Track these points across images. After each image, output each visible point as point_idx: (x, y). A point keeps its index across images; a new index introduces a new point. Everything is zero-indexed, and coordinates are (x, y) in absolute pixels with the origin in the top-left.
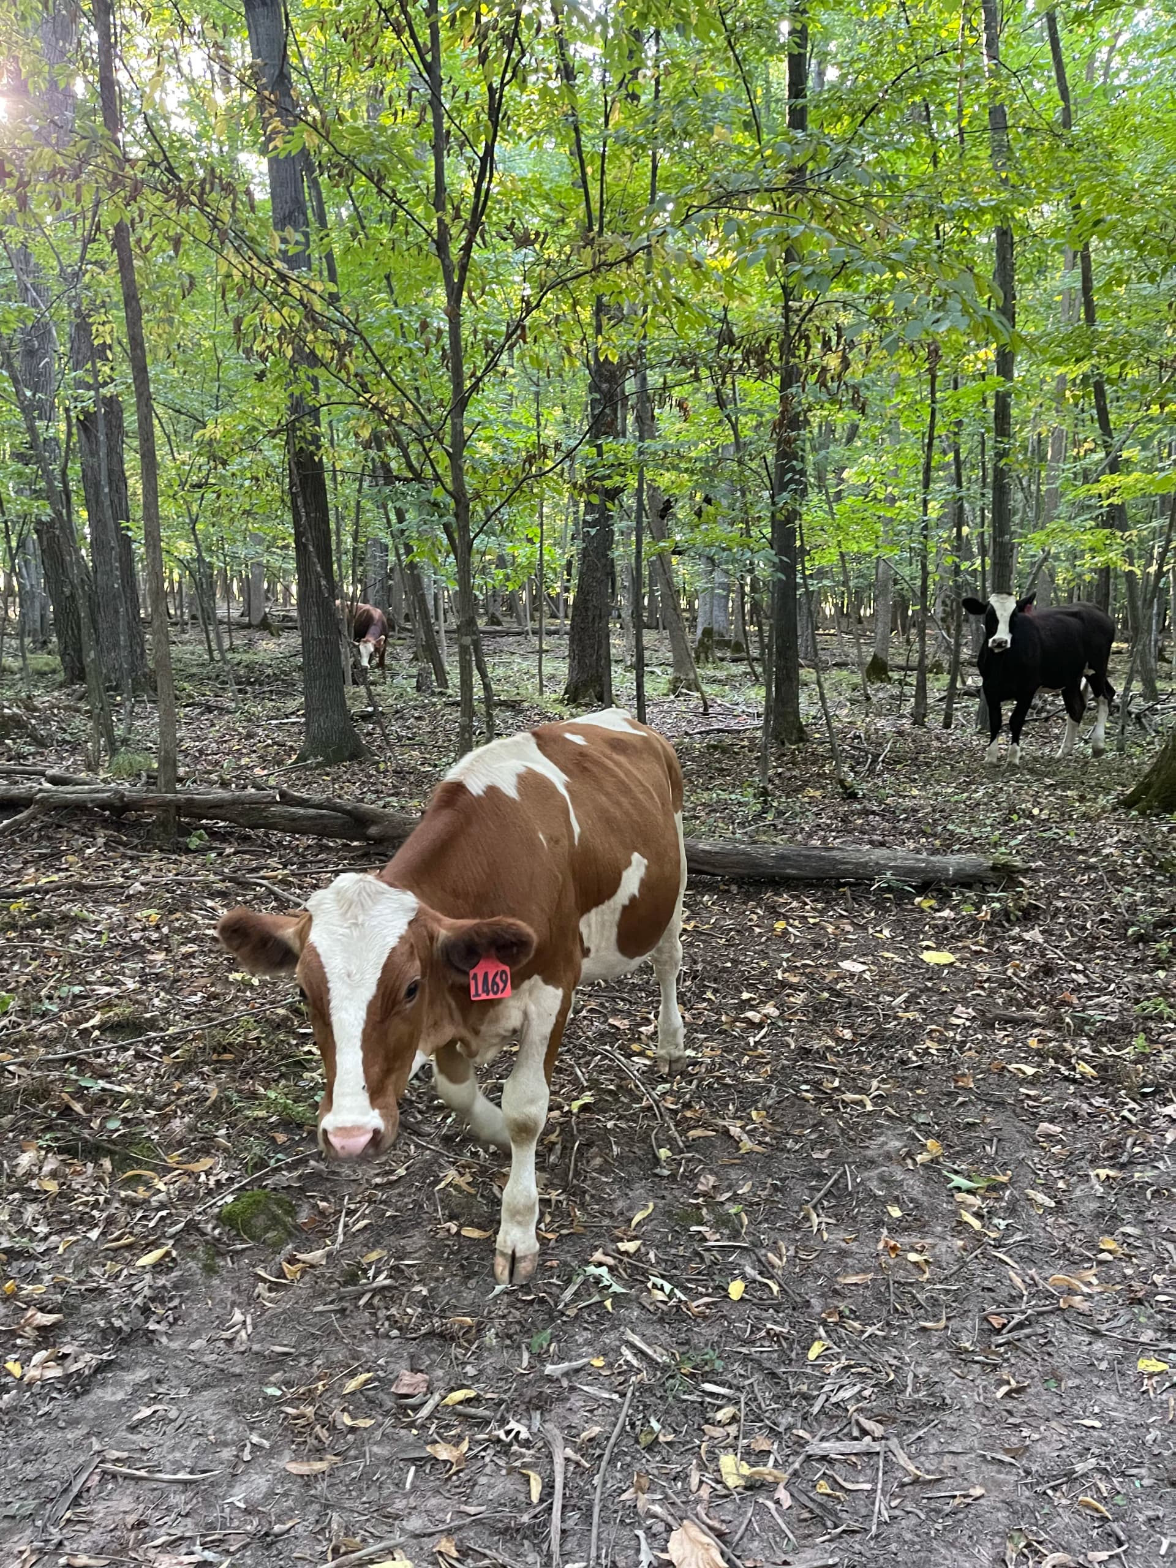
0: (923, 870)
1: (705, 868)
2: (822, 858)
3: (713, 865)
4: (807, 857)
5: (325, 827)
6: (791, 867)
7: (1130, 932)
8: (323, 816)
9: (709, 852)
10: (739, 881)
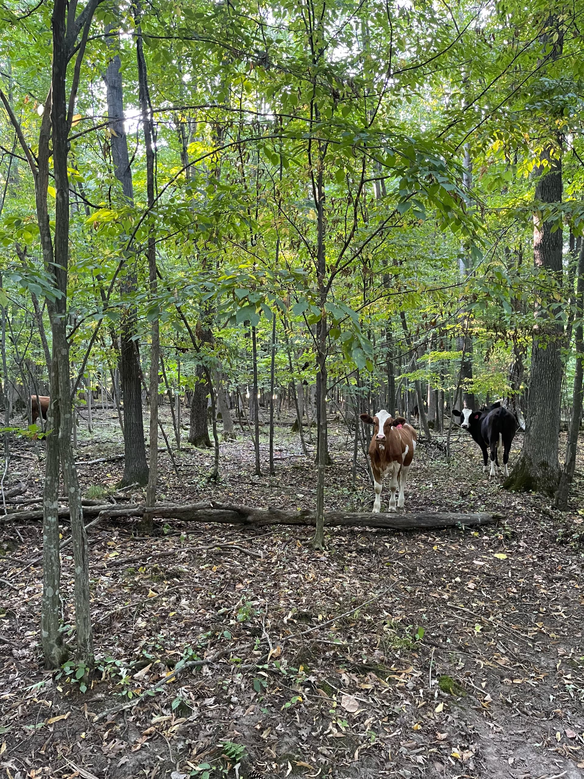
0: (470, 520)
1: (390, 526)
2: (434, 518)
3: (393, 524)
4: (428, 518)
5: (224, 518)
6: (423, 522)
7: (557, 540)
8: (223, 513)
9: (391, 519)
10: (405, 530)
